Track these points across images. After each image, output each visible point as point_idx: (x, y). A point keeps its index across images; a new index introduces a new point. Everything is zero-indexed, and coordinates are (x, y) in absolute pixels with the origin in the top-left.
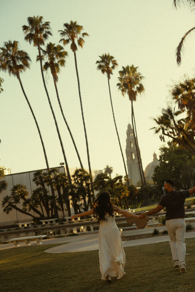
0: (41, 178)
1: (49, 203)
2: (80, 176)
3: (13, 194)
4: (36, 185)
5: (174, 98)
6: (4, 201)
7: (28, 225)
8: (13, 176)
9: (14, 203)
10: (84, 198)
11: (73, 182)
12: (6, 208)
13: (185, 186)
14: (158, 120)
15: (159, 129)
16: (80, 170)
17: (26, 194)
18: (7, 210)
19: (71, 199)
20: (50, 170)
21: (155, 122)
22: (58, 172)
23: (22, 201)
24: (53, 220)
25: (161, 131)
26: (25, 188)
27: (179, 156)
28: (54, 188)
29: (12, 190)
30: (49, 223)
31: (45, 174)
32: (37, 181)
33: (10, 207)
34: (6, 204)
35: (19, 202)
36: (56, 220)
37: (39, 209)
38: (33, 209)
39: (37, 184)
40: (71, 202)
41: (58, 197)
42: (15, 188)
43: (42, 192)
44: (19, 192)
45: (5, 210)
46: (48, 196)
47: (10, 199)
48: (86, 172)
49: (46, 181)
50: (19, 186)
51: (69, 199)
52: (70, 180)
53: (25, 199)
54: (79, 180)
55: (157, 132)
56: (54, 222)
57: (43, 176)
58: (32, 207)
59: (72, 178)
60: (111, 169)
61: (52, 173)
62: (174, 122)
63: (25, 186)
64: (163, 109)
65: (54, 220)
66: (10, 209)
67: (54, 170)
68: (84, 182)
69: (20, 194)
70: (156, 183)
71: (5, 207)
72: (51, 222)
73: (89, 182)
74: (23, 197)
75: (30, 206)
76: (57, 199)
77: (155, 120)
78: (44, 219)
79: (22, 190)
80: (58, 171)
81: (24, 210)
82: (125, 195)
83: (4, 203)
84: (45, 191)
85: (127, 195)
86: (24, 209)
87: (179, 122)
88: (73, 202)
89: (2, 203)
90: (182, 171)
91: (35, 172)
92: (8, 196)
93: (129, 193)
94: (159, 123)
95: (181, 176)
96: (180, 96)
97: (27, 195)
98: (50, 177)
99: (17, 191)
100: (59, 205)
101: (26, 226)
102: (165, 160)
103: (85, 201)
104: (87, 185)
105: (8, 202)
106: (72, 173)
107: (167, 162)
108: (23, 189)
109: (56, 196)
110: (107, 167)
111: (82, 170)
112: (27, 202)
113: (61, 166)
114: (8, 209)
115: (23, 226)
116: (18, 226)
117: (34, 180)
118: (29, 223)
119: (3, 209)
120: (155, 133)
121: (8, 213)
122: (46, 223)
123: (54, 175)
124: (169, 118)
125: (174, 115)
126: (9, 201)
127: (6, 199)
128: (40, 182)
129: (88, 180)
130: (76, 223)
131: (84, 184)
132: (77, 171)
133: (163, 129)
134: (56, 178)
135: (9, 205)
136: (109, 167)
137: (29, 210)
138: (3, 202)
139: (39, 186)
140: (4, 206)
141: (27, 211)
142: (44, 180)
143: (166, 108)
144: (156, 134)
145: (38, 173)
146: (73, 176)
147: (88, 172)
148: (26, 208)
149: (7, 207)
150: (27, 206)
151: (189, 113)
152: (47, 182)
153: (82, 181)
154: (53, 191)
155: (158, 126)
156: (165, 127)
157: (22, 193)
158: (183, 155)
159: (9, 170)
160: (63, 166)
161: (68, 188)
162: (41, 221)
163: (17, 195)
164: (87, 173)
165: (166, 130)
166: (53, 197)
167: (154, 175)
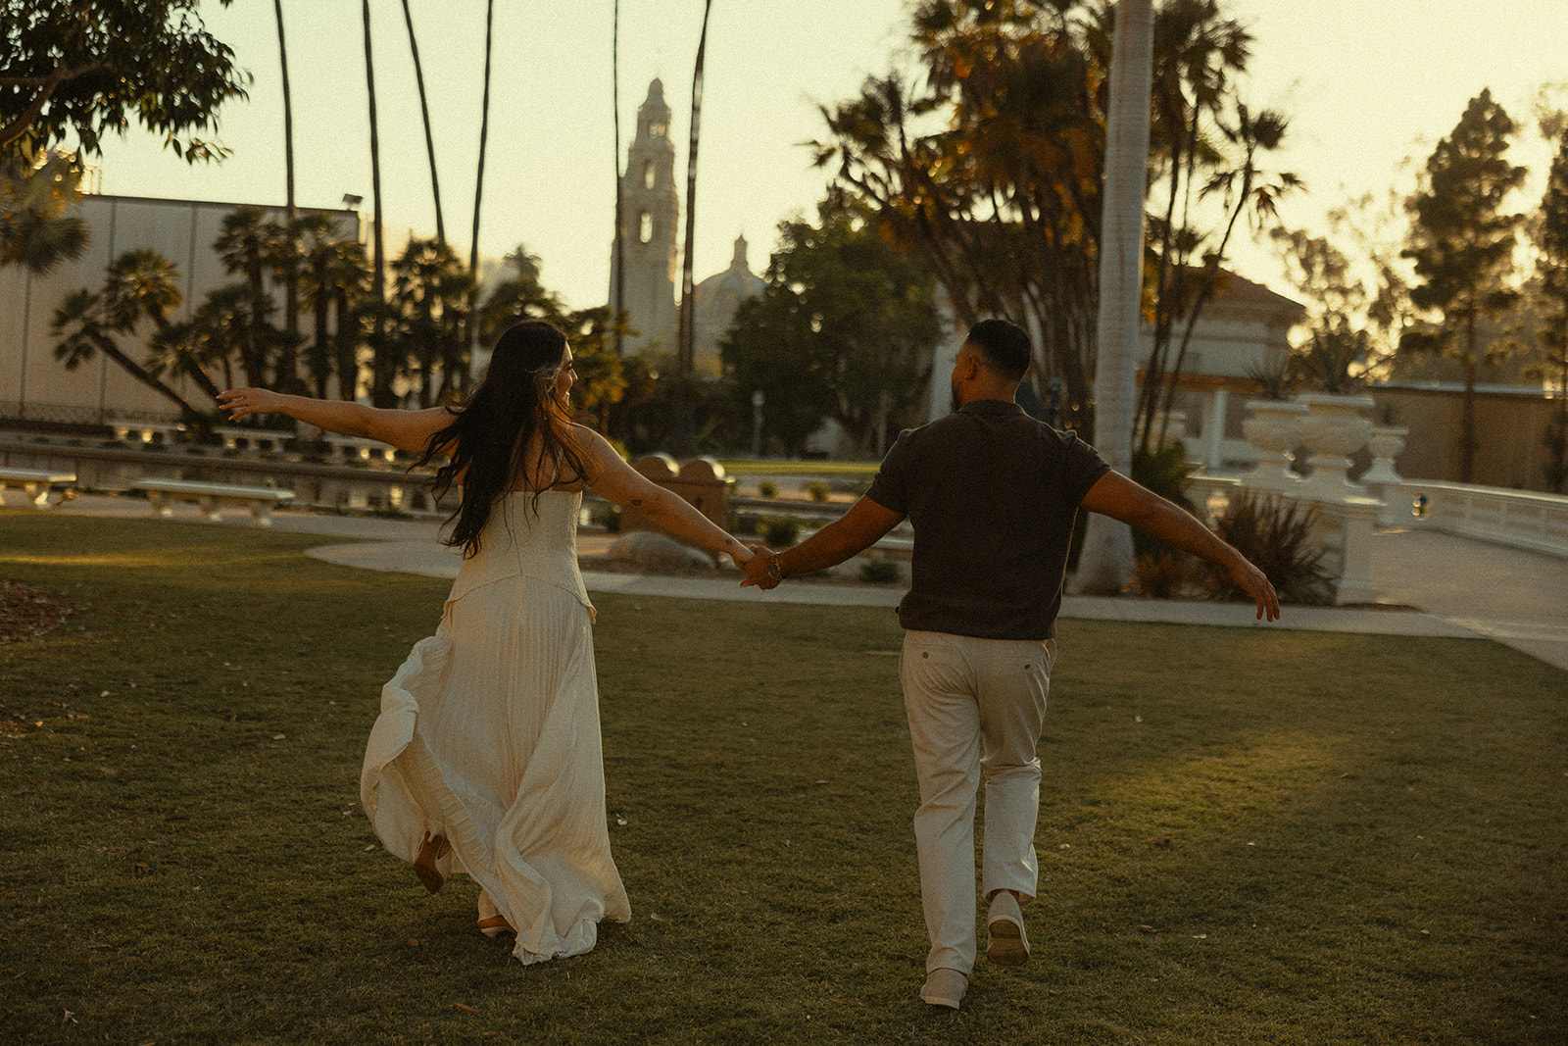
0: (251, 242)
1: (271, 360)
2: (428, 270)
3: (114, 285)
4: (225, 268)
5: (916, 38)
6: (63, 311)
7: (157, 436)
8: (119, 205)
9: (107, 326)
10: (425, 372)
11: (389, 292)
12: (69, 345)
13: (850, 410)
14: (834, 116)
15: (831, 152)
16: (430, 245)
17: (170, 297)
18: (72, 354)
19: (368, 364)
20: (298, 216)
21: (822, 119)
22: (333, 235)
23: (146, 327)
24: (272, 436)
25: (836, 161)
26: (173, 274)
27: (856, 275)
28: (301, 298)
29: (110, 270)
30: (253, 447)
31: (273, 229)
32: (231, 255)
33: (87, 340)
34: (74, 327)
35: (132, 329)
36: (289, 439)
37: (217, 377)
38: (192, 373)
39: (232, 264)
40: (365, 375)
41: (311, 342)
42: (130, 262)
43: (246, 307)
44: (143, 284)
45: (60, 351)
46: (269, 327)
47: (94, 308)
48: (456, 260)
49: (272, 261)
50: (149, 256)
51: (359, 364)
52: (379, 281)
53: (161, 322)
54: (419, 286)
55: (822, 160)
56: (278, 449)
57: (262, 234)
58: (188, 365)
59: (390, 276)
60: (535, 264)
61: (307, 234)
62: (903, 139)
63: (172, 267)
64: (871, 79)
65: (280, 440)
66: (87, 352)
67: (316, 220)
68: (438, 301)
69: (143, 292)
70: (730, 368)
71: (63, 338)
72: (265, 445)
73: (461, 304)
74: (155, 312)
75: (183, 356)
76: (308, 351)
77: (825, 111)
78: (233, 424)
79: (157, 279)
80: (332, 231)
81: (148, 370)
82: (606, 393)
83: (62, 319)
84: (263, 306)
85: (616, 396)
86: (151, 362)
87: (920, 143)
88: (376, 378)
89: (52, 316)
90: (853, 343)
91: (232, 212)
92: (85, 292)
93: (625, 390)
94: (836, 128)
95: (842, 366)
96: (943, 37)
97: (176, 303)
98: (293, 247)
99: (131, 278)
100: (310, 376)
101: (147, 438)
102: (791, 279)
103: (426, 386)
104: (450, 314)
105: (85, 319)
106: (394, 250)
107: (798, 288)
108: (161, 275)
109: (307, 338)
110: (520, 250)
111: (439, 245)
112: (169, 336)
113: (344, 207)
114: (78, 350)
115: (134, 435)
116: (110, 432)
117: (220, 245)
118: (164, 428)
119: (54, 343)
120: (816, 164)
121: (72, 364)
122: (242, 443)
123: (312, 241)
124: (885, 119)
125: (909, 110)
126: (88, 313)
127: (77, 304)
128: (244, 259)
129: (458, 298)
130: (375, 470)
131: (437, 312)
132: (415, 248)
133: (847, 155)
134: (321, 256)
135: (86, 331)
136: (529, 252)
137: (174, 374)
138: (59, 313)
139: (239, 278)
140: (61, 334)
141: (163, 378)
142: (263, 253)
143: (882, 75)
144: (817, 168)
145: (242, 217)
146: (396, 265)
147: (466, 260)
148: (161, 362)
149: (75, 338)
150: (167, 355)
151: (963, 111)
152: (275, 266)
153: (430, 293)
154: (293, 308)
155: (828, 138)
156: (856, 153)
157: (157, 291)
158: (870, 276)
159: (96, 172)
160: (354, 208)
161: (365, 310)
162: (218, 431)
163: (132, 295)
164: (460, 267)
165: (860, 161)
166: (290, 339)
167: (733, 333)
